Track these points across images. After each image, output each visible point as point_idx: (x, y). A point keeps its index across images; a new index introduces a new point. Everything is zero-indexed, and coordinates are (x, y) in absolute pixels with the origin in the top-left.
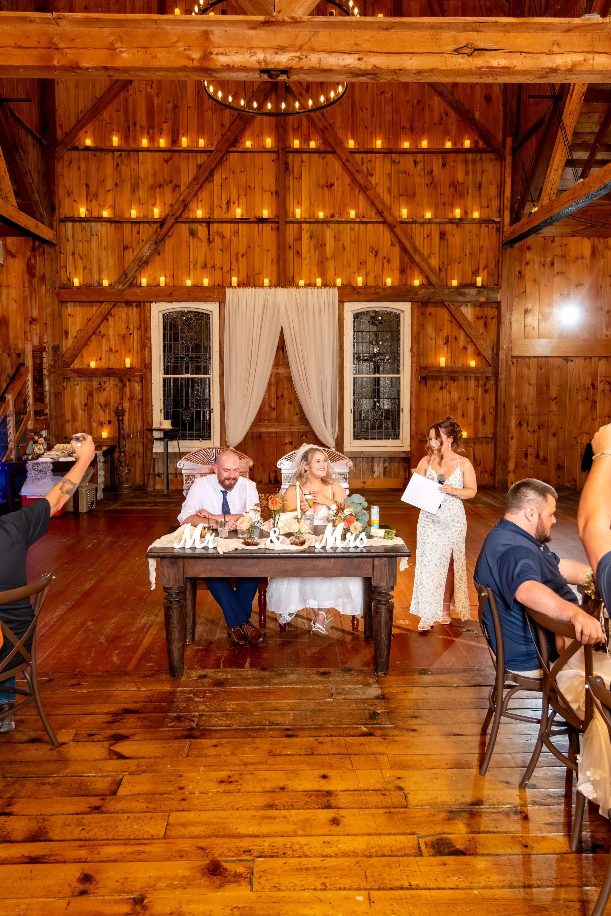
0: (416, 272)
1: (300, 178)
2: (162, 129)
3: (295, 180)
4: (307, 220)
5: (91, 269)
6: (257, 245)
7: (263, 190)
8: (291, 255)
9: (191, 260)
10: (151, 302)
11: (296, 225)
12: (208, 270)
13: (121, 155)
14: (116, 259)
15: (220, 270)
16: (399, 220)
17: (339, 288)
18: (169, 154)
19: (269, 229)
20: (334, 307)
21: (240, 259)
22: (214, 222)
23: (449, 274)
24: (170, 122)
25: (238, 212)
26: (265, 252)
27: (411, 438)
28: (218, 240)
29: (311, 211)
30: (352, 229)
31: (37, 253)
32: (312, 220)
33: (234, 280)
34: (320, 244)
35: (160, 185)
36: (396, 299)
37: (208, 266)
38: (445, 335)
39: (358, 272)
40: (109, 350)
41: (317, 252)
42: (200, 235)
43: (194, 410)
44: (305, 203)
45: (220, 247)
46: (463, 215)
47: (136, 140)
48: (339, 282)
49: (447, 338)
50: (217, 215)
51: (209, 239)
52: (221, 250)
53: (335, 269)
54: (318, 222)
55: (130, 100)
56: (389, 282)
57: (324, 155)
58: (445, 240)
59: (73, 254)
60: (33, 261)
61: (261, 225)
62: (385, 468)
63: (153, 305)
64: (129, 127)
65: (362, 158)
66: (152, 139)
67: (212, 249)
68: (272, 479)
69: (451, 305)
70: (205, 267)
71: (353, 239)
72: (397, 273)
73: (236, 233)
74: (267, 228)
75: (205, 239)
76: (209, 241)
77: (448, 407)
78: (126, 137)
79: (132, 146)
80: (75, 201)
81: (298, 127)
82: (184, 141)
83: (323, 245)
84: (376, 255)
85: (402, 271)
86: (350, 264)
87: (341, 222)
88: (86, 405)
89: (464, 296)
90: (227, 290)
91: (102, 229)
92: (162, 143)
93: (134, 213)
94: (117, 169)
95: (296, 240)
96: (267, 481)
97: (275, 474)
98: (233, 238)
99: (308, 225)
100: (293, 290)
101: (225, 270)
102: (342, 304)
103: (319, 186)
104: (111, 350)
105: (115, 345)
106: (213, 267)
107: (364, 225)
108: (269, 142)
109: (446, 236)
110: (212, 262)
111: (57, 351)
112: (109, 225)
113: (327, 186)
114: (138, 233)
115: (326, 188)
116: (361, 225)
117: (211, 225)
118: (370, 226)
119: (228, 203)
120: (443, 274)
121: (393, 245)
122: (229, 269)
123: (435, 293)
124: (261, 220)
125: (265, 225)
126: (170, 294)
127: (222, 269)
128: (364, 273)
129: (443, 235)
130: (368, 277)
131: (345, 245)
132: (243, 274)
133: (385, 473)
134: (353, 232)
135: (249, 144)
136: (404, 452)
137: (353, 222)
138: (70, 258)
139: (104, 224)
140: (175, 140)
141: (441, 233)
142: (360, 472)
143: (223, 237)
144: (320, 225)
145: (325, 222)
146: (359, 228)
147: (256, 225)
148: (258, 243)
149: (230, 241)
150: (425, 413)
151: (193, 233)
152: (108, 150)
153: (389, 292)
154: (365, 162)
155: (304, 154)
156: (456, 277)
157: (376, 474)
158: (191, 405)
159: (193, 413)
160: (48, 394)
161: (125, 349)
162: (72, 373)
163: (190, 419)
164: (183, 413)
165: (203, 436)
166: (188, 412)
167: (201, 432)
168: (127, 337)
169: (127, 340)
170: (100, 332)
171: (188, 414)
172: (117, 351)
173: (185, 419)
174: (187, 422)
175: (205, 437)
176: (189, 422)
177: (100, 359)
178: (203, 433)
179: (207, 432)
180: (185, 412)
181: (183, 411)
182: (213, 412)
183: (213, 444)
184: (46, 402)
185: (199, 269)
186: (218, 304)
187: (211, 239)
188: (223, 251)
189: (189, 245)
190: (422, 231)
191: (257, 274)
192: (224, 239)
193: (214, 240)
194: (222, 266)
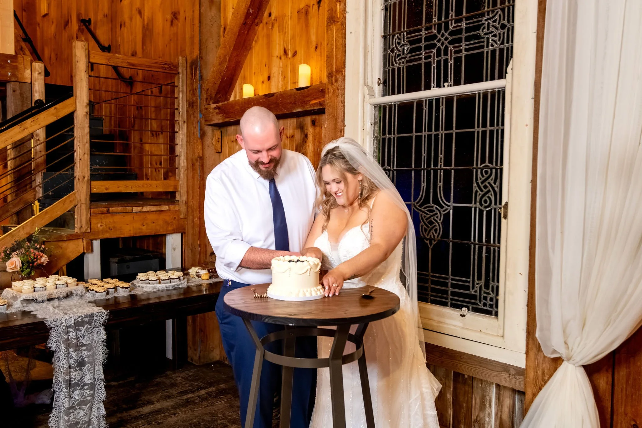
40: (282, 52)
43: (450, 206)
104: (285, 52)
105: (293, 37)
111: (196, 70)
158: (442, 189)
159: (447, 216)
160: (182, 162)
161: (308, 42)
162: (218, 114)
163: (438, 237)
164: (421, 213)
165: (474, 297)
166: (434, 211)
167: (469, 282)
168: (313, 10)
169: (313, 21)
170: (270, 15)
171: (432, 219)
172: (295, 54)
173: (426, 235)
174: (431, 244)
175: (480, 301)
176: (434, 243)
177: (269, 78)
178: (473, 288)
179: (487, 286)
180: (425, 210)
181: (420, 206)
182: (505, 217)
183: (503, 337)
184: (177, 178)
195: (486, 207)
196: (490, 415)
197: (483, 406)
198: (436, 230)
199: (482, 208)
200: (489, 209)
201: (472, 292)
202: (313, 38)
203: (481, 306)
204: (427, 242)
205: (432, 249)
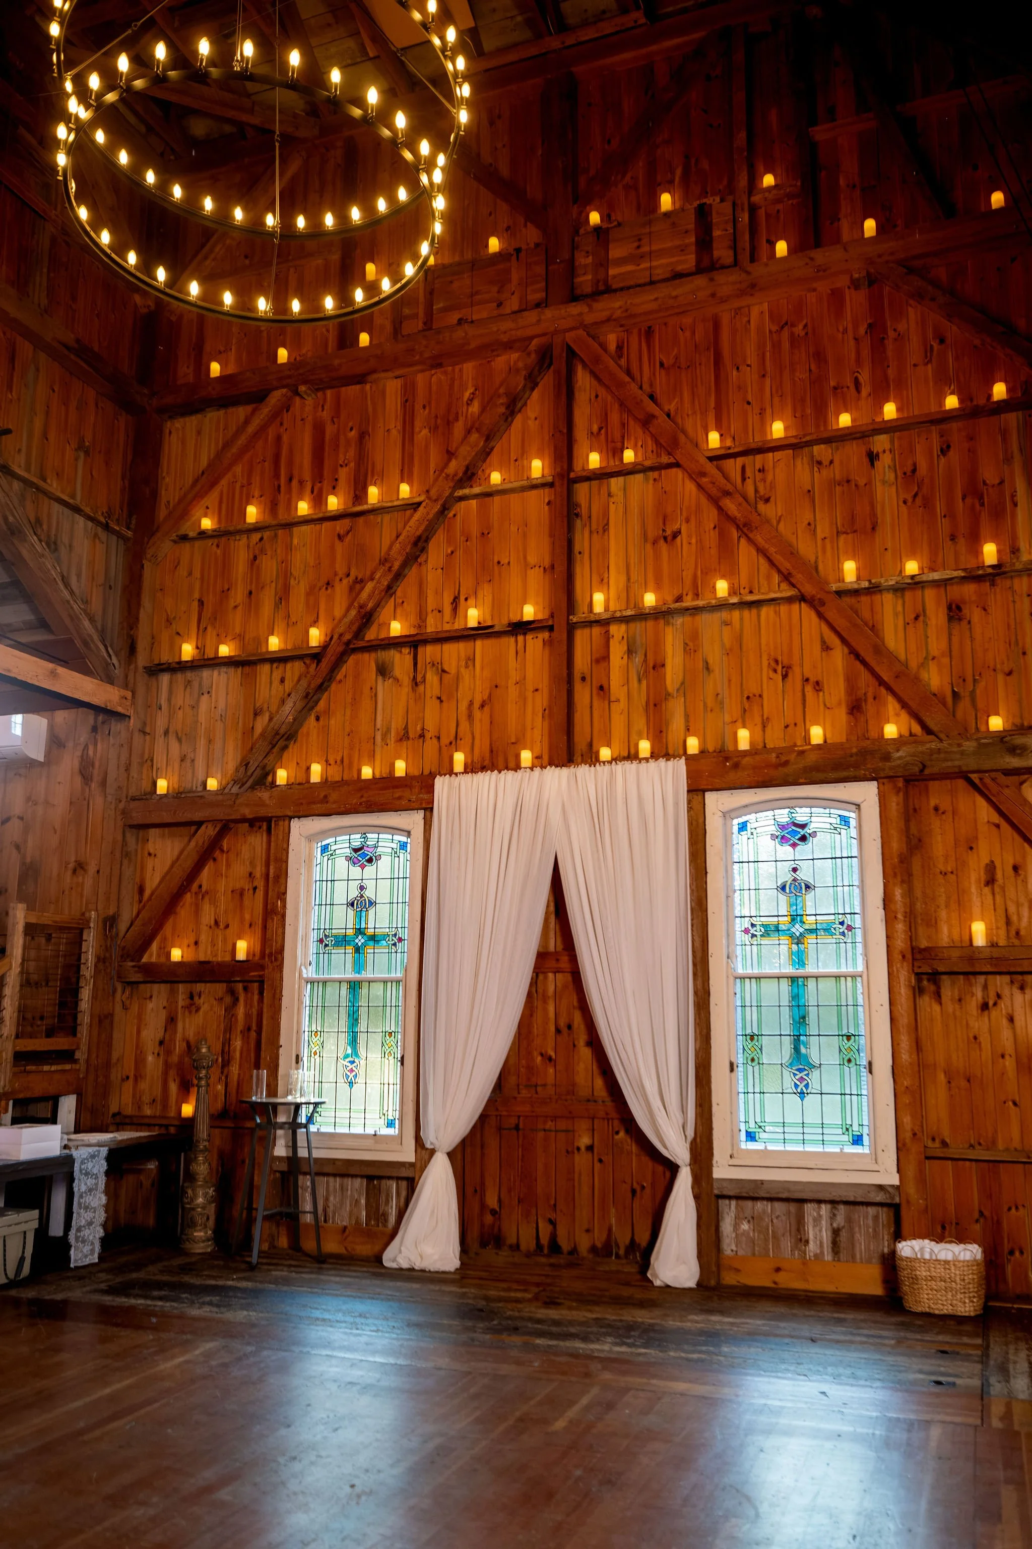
0: (892, 705)
1: (606, 528)
2: (336, 480)
3: (595, 535)
4: (618, 614)
5: (193, 761)
6: (511, 682)
7: (526, 566)
8: (583, 695)
9: (379, 725)
10: (291, 818)
11: (596, 631)
12: (410, 742)
13: (261, 539)
14: (240, 736)
15: (435, 741)
16: (834, 587)
17: (690, 759)
18: (347, 522)
19: (539, 642)
21: (477, 714)
22: (425, 642)
23: (981, 704)
24: (352, 465)
25: (473, 616)
26: (529, 694)
27: (901, 1147)
28: (432, 678)
29: (630, 594)
30: (727, 624)
31: (99, 737)
32: (629, 613)
33: (459, 758)
34: (651, 665)
35: (328, 584)
36: (832, 775)
37: (411, 735)
38: (985, 860)
39: (743, 720)
40: (213, 922)
41: (644, 683)
42: (397, 672)
44: (616, 578)
45: (436, 692)
46: (1007, 558)
47: (291, 506)
48: (693, 744)
49: (991, 868)
50: (432, 626)
51: (415, 678)
52: (439, 698)
53: (687, 717)
54: (642, 616)
55: (285, 438)
56: (817, 734)
57: (656, 474)
58: (964, 623)
59: (166, 733)
60: (91, 752)
61: (520, 638)
62: (836, 1232)
63: (295, 825)
64: (279, 486)
65: (743, 468)
66: (319, 500)
67: (420, 699)
68: (545, 1241)
69: (988, 781)
70: (404, 736)
71: (728, 645)
72: (841, 712)
73: (471, 660)
74: (534, 644)
75: (406, 680)
76: (415, 683)
77: (1009, 1064)
78: (272, 507)
79: (282, 516)
80: (178, 634)
81: (600, 429)
82: (373, 493)
83: (659, 666)
84: (785, 677)
85: (855, 708)
86: (722, 703)
87: (696, 610)
88: (161, 1043)
89: (1020, 755)
90: (440, 783)
91: (218, 679)
92: (333, 503)
93: (274, 643)
94: (252, 564)
95: (598, 661)
96: (533, 1246)
97: (550, 1227)
98: (462, 670)
99: (623, 627)
100: (583, 771)
101: (445, 741)
102: (697, 798)
103: (646, 540)
104: (217, 923)
105: (226, 912)
106: (422, 736)
107: (754, 611)
108: (537, 467)
109: (966, 611)
110: (419, 728)
111: (111, 926)
112: (232, 670)
113: (665, 538)
114: (282, 681)
115: (662, 541)
116: (746, 613)
117: (421, 650)
118: (766, 610)
119: (455, 601)
120: (964, 705)
121: (826, 648)
122: (451, 737)
123: (939, 751)
124: (520, 628)
125: (529, 637)
126: (326, 797)
127: (439, 738)
128: (758, 720)
129: (955, 612)
130: (769, 730)
131: (711, 661)
132: (482, 746)
133: (835, 1244)
134: (726, 630)
135: (496, 477)
136: (881, 1187)
137: (722, 605)
138: (160, 741)
139: (224, 669)
140: (360, 495)
141: (950, 608)
142: (766, 1240)
143: (443, 671)
144: (650, 624)
145: (660, 614)
146: (741, 619)
147: (512, 640)
148: (514, 676)
149: (458, 677)
150: (942, 1077)
151: (383, 671)
152: (240, 532)
153: (812, 758)
154: (749, 473)
155: (613, 481)
156: (1002, 709)
157: (812, 1247)
160: (85, 1019)
161: (242, 920)
162: (136, 972)
168: (248, 895)
169: (247, 902)
170: (200, 887)
172: (227, 926)
173: (347, 1079)
177: (196, 943)
183: (401, 1143)
184: (79, 1035)
185: (393, 739)
186: (421, 813)
187: (419, 679)
188: (441, 701)
189: (376, 695)
190: (900, 608)
191: (513, 740)
192: (445, 675)
193: (424, 681)
194: (439, 732)
196: (392, 1207)
197: (387, 1202)
198: (354, 1076)
202: (247, 916)
204: (348, 1085)
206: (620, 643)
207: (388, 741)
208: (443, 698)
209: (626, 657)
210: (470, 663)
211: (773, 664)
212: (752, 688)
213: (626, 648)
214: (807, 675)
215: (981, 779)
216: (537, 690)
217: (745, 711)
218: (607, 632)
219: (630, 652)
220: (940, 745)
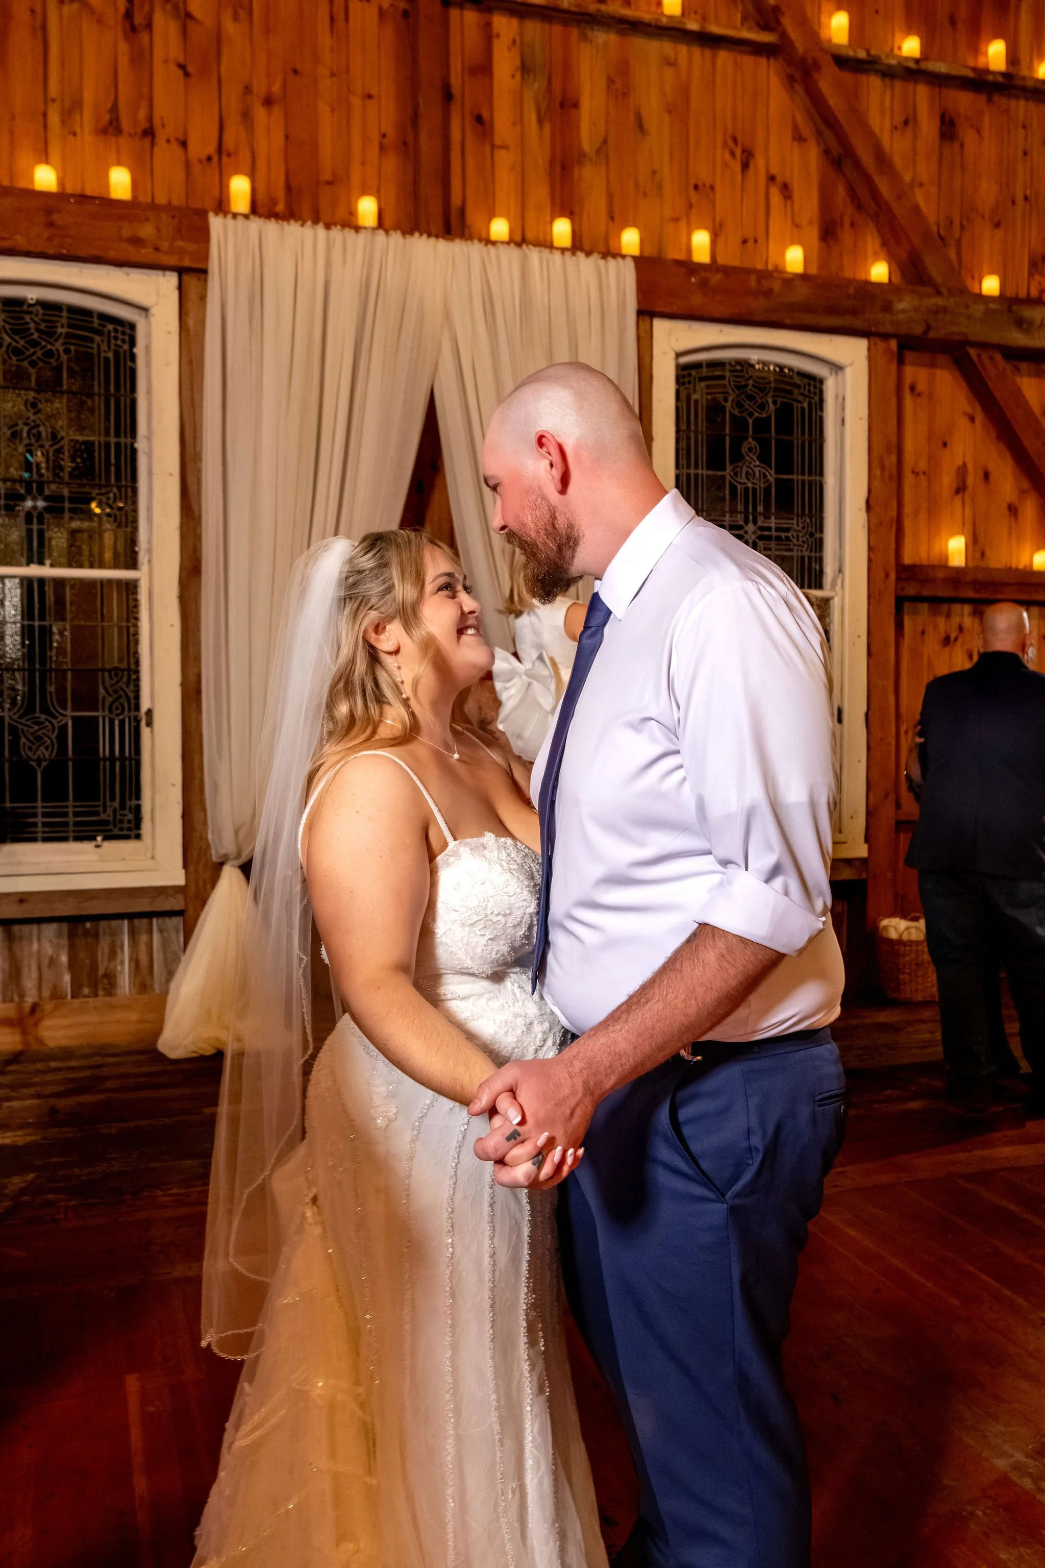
0: (871, 238)
6: (323, 70)
8: (452, 124)
9: (53, 92)
12: (125, 137)
15: (175, 147)
17: (637, 260)
20: (622, 330)
21: (260, 113)
26: (356, 101)
27: (870, 812)
28: (165, 24)
30: (671, 63)
33: (239, 188)
34: (558, 98)
37: (126, 124)
38: (959, 460)
39: (688, 217)
41: (546, 127)
43: (68, 717)
45: (177, 55)
48: (631, 242)
49: (962, 472)
51: (129, 15)
52: (182, 67)
53: (612, 195)
54: (549, 13)
56: (794, 258)
58: (956, 145)
67: (141, 59)
69: (985, 358)
70: (112, 124)
71: (669, 97)
72: (813, 234)
74: (364, 9)
76: (130, 26)
83: (569, 104)
84: (745, 166)
85: (829, 232)
86: (660, 186)
89: (1027, 332)
90: (216, 223)
95: (473, 71)
98: (231, 23)
99: (515, 22)
101: (197, 149)
102: (645, 324)
106: (149, 133)
109: (960, 129)
110: (142, 114)
116: (697, 51)
118: (723, 56)
121: (798, 136)
122: (211, 149)
123: (945, 310)
127: (184, 144)
128: (712, 220)
129: (948, 127)
130: (723, 238)
131: (645, 116)
132: (271, 174)
134: (669, 73)
136: (848, 863)
137: (672, 34)
141: (942, 120)
143: (189, 15)
144: (556, 30)
145: (576, 16)
146: (690, 61)
148: (327, 60)
149: (218, 39)
153: (799, 292)
156: (992, 269)
158: (54, 696)
159: (64, 728)
163: (51, 755)
164: (20, 726)
165: (106, 823)
166: (42, 723)
167: (98, 806)
171: (40, 733)
173: (30, 754)
174: (39, 765)
175: (115, 827)
176: (44, 764)
178: (105, 811)
179: (123, 806)
180: (29, 723)
181: (21, 717)
182: (149, 724)
183: (153, 858)
185: (87, 128)
186: (171, 279)
187: (138, 19)
188: (187, 74)
189: (44, 28)
190: (887, 103)
191: (327, 177)
192: (190, 25)
193: (149, 26)
194: (185, 133)
195: (118, 715)
196: (122, 963)
197: (113, 953)
198: (47, 748)
199: (112, 716)
200: (121, 717)
201: (103, 817)
203: (116, 832)
204: (34, 764)
205: (42, 773)
206: (509, 49)
207: (78, 129)
208: (191, 69)
209: (518, 76)
210: (242, 15)
211: (731, 144)
212: (702, 173)
213: (518, 63)
214: (774, 171)
215: (979, 356)
216: (370, 97)
217: (690, 206)
218: (488, 25)
219: (525, 69)
220: (940, 301)
